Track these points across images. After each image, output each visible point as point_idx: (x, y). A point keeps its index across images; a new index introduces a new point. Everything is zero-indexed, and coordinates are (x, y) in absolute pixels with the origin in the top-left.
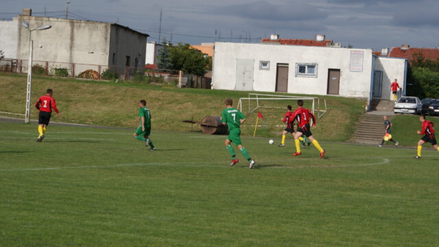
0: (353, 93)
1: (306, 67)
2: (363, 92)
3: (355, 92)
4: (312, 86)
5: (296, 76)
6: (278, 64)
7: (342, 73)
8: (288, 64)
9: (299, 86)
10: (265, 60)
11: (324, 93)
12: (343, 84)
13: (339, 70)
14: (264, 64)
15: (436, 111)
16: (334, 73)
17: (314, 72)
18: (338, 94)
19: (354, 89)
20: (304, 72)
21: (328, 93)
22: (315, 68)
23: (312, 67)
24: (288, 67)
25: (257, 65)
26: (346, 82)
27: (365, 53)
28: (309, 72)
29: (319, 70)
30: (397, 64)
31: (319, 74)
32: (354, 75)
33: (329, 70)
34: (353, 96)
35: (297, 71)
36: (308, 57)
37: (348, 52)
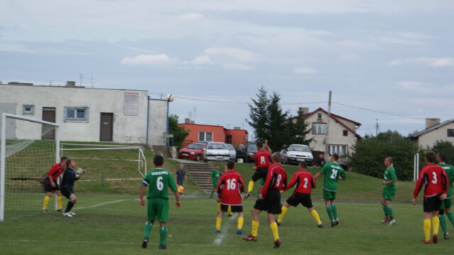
0: (128, 139)
1: (76, 112)
2: (139, 138)
3: (131, 138)
4: (87, 132)
5: (65, 122)
6: (44, 108)
7: (115, 118)
8: (55, 108)
9: (69, 131)
10: (29, 103)
11: (97, 140)
12: (117, 129)
13: (112, 114)
14: (28, 108)
16: (107, 119)
17: (83, 117)
18: (111, 139)
19: (129, 135)
20: (73, 116)
21: (101, 140)
22: (86, 111)
23: (82, 113)
24: (54, 112)
25: (20, 109)
26: (120, 127)
27: (140, 95)
28: (79, 116)
29: (90, 114)
30: (160, 106)
31: (90, 119)
32: (129, 119)
33: (102, 114)
34: (129, 142)
35: (66, 115)
36: (77, 100)
37: (122, 94)
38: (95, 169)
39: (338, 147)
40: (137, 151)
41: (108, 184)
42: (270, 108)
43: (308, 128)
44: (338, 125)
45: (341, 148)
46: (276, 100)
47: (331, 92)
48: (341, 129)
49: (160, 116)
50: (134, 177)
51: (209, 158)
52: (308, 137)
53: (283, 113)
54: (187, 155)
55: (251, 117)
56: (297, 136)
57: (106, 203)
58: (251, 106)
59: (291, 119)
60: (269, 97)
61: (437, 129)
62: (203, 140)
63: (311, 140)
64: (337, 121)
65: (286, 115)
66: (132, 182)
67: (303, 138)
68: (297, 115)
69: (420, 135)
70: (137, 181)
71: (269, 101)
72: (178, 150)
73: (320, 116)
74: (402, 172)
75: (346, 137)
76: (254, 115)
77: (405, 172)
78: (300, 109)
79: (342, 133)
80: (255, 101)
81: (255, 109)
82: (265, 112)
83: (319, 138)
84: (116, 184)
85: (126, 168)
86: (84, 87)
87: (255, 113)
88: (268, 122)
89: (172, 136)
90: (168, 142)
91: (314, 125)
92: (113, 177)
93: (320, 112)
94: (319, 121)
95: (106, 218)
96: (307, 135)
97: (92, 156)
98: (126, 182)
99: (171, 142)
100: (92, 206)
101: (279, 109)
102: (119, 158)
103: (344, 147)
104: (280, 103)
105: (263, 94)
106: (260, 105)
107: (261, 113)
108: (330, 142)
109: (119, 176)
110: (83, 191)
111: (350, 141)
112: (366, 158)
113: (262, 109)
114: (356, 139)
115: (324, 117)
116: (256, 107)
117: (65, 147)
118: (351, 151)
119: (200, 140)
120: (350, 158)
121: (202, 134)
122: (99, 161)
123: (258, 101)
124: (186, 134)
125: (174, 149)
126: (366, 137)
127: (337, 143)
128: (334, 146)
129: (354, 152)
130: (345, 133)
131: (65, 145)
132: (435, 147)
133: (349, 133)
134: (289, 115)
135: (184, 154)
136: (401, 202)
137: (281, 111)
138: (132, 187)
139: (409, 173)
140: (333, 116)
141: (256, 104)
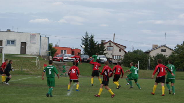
1: (11, 42)
2: (36, 52)
3: (33, 52)
4: (15, 50)
5: (6, 46)
7: (26, 44)
8: (2, 40)
9: (8, 50)
11: (19, 53)
12: (28, 49)
13: (26, 43)
15: (84, 60)
16: (24, 45)
17: (14, 44)
18: (25, 53)
19: (32, 51)
20: (10, 44)
21: (21, 53)
22: (15, 42)
23: (13, 42)
24: (2, 42)
26: (29, 48)
27: (37, 35)
28: (12, 44)
29: (16, 43)
30: (45, 40)
31: (16, 45)
32: (32, 45)
33: (21, 43)
34: (32, 54)
35: (7, 43)
36: (11, 37)
37: (29, 35)
38: (18, 65)
39: (117, 56)
40: (36, 58)
41: (24, 71)
42: (90, 40)
43: (105, 48)
44: (117, 47)
45: (118, 56)
46: (92, 37)
47: (114, 34)
48: (119, 49)
49: (45, 44)
50: (35, 68)
51: (65, 60)
52: (105, 52)
53: (95, 42)
54: (56, 59)
55: (82, 44)
56: (101, 52)
57: (23, 79)
58: (82, 40)
59: (98, 45)
60: (89, 36)
61: (157, 49)
62: (63, 53)
63: (106, 53)
64: (117, 46)
65: (96, 43)
66: (34, 70)
67: (103, 53)
68: (101, 43)
69: (150, 51)
70: (36, 70)
71: (89, 38)
72: (52, 57)
73: (110, 44)
74: (143, 66)
75: (120, 52)
76: (83, 43)
77: (144, 66)
78: (102, 41)
79: (119, 50)
80: (84, 38)
81: (84, 41)
82: (88, 42)
83: (110, 53)
84: (27, 71)
85: (31, 65)
86: (14, 32)
87: (84, 42)
88: (89, 46)
89: (50, 52)
90: (48, 54)
91: (108, 47)
92: (26, 68)
93: (110, 42)
94: (110, 46)
95: (23, 85)
96: (105, 51)
97: (17, 60)
98: (31, 70)
99: (50, 54)
100: (17, 80)
101: (93, 41)
102: (28, 61)
103: (120, 56)
104: (94, 38)
105: (87, 35)
106: (86, 39)
107: (86, 42)
108: (114, 54)
109: (28, 68)
110: (14, 74)
111: (122, 54)
112: (128, 60)
113: (87, 41)
114: (124, 53)
115: (112, 44)
116: (84, 40)
117: (6, 56)
118: (122, 58)
119: (61, 53)
120: (122, 60)
121: (62, 51)
122: (20, 62)
123: (85, 38)
124: (56, 51)
125: (51, 57)
126: (129, 52)
127: (117, 55)
128: (115, 56)
129: (124, 58)
130: (120, 51)
131: (6, 55)
132: (156, 56)
133: (122, 50)
134: (97, 43)
135: (55, 59)
136: (142, 78)
137: (94, 41)
138: (34, 72)
139: (145, 67)
140: (115, 44)
141: (84, 39)
